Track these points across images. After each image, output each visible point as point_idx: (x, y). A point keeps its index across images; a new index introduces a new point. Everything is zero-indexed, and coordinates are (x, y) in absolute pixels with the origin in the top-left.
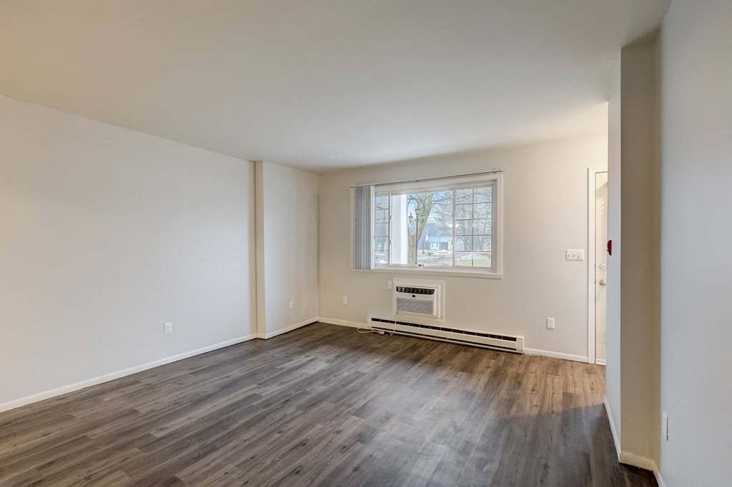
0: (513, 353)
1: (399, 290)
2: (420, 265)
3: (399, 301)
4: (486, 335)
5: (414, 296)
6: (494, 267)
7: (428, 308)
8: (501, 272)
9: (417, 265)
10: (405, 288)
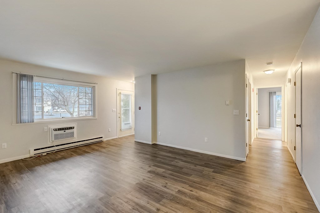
0: (102, 142)
1: (56, 130)
2: (63, 118)
3: (55, 135)
4: (93, 139)
5: (65, 131)
6: (94, 115)
7: (72, 135)
8: (97, 117)
9: (61, 117)
10: (58, 129)
